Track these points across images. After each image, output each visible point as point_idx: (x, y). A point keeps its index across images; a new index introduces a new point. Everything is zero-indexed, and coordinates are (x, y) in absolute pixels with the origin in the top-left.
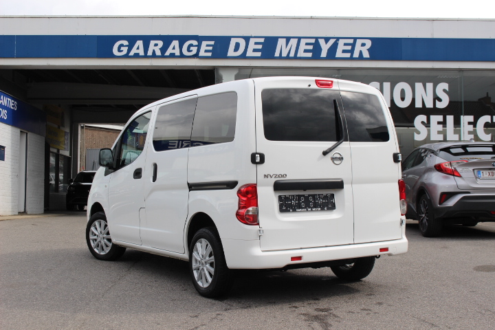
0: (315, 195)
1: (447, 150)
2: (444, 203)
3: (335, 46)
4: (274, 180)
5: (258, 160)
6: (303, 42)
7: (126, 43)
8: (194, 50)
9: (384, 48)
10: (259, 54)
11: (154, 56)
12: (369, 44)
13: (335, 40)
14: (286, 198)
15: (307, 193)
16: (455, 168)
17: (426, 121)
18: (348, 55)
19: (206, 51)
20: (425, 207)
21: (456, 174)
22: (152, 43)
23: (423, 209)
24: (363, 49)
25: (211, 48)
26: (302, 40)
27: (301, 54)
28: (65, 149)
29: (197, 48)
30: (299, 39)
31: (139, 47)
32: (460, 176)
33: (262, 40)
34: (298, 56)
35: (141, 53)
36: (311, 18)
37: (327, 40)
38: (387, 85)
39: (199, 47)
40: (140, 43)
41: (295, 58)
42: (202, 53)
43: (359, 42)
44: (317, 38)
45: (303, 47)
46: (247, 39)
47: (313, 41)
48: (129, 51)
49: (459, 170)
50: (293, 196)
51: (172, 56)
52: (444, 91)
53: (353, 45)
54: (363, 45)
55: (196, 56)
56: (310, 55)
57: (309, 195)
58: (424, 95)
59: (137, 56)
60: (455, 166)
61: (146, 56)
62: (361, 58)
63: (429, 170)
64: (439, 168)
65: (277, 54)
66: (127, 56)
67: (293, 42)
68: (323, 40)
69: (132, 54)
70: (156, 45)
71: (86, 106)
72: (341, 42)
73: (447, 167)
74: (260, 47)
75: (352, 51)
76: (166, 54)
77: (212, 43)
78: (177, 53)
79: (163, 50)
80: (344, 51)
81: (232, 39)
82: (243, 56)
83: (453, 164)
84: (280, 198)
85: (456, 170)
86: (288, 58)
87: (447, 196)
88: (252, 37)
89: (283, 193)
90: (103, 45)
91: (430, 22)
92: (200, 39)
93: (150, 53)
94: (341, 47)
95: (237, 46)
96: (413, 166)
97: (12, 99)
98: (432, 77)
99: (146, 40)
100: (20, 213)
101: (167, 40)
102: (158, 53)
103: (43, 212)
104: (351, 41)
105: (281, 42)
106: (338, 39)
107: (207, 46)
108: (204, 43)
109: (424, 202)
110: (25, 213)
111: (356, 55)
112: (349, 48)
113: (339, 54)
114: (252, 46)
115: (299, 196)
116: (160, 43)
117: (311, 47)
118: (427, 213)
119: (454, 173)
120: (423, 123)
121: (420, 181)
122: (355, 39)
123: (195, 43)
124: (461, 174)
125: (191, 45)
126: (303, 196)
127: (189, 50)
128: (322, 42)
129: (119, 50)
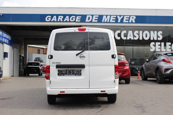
0: (73, 70)
1: (166, 54)
2: (166, 72)
3: (123, 18)
4: (56, 64)
5: (50, 57)
6: (112, 17)
7: (50, 17)
8: (74, 19)
9: (140, 19)
10: (97, 21)
11: (60, 21)
12: (135, 18)
13: (123, 16)
14: (61, 71)
15: (70, 69)
16: (169, 61)
17: (154, 45)
18: (128, 22)
19: (78, 20)
20: (159, 73)
21: (170, 62)
22: (59, 17)
23: (158, 74)
24: (133, 19)
25: (80, 19)
26: (112, 16)
27: (111, 21)
28: (22, 54)
29: (75, 19)
30: (111, 16)
31: (55, 18)
32: (171, 63)
33: (98, 16)
34: (110, 22)
35: (56, 20)
36: (115, 9)
37: (120, 16)
38: (141, 32)
39: (76, 18)
40: (55, 17)
41: (109, 22)
42: (77, 21)
43: (131, 17)
44: (117, 16)
45: (112, 18)
46: (92, 16)
47: (115, 16)
48: (51, 19)
49: (171, 61)
50: (64, 70)
51: (66, 21)
52: (161, 34)
53: (129, 18)
54: (133, 18)
55: (75, 21)
56: (114, 21)
57: (71, 70)
58: (154, 35)
59: (54, 21)
60: (169, 60)
61: (57, 21)
62: (132, 22)
63: (160, 61)
64: (164, 60)
65: (103, 21)
66: (50, 21)
67: (109, 17)
68: (119, 16)
69: (52, 20)
70: (61, 17)
71: (30, 38)
72: (125, 17)
73: (167, 60)
74: (97, 18)
75: (129, 20)
76: (64, 21)
77: (80, 17)
78: (68, 20)
79: (63, 19)
80: (126, 20)
81: (87, 16)
82: (91, 22)
83: (169, 59)
84: (59, 71)
85: (170, 61)
86: (107, 22)
87: (167, 70)
88: (94, 15)
89: (60, 69)
90: (42, 17)
91: (156, 10)
92: (76, 16)
93: (58, 20)
94: (125, 19)
95: (89, 18)
96: (153, 60)
97: (10, 36)
98: (157, 29)
99: (57, 16)
100: (12, 76)
101: (65, 16)
102: (61, 20)
103: (18, 76)
104: (129, 17)
105: (104, 17)
106: (124, 16)
107: (79, 18)
108: (78, 17)
109: (158, 72)
110: (13, 76)
111: (130, 21)
112: (128, 19)
113: (124, 21)
114: (94, 18)
115: (67, 70)
116: (62, 17)
117: (115, 19)
118: (159, 76)
119: (169, 62)
120: (153, 45)
121: (157, 65)
122: (130, 16)
123: (74, 17)
124: (172, 62)
125: (73, 18)
126: (68, 70)
127: (72, 19)
128: (118, 17)
129: (48, 19)
